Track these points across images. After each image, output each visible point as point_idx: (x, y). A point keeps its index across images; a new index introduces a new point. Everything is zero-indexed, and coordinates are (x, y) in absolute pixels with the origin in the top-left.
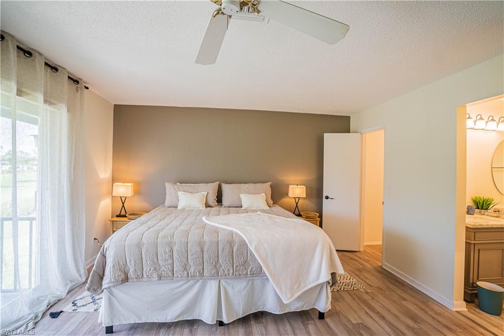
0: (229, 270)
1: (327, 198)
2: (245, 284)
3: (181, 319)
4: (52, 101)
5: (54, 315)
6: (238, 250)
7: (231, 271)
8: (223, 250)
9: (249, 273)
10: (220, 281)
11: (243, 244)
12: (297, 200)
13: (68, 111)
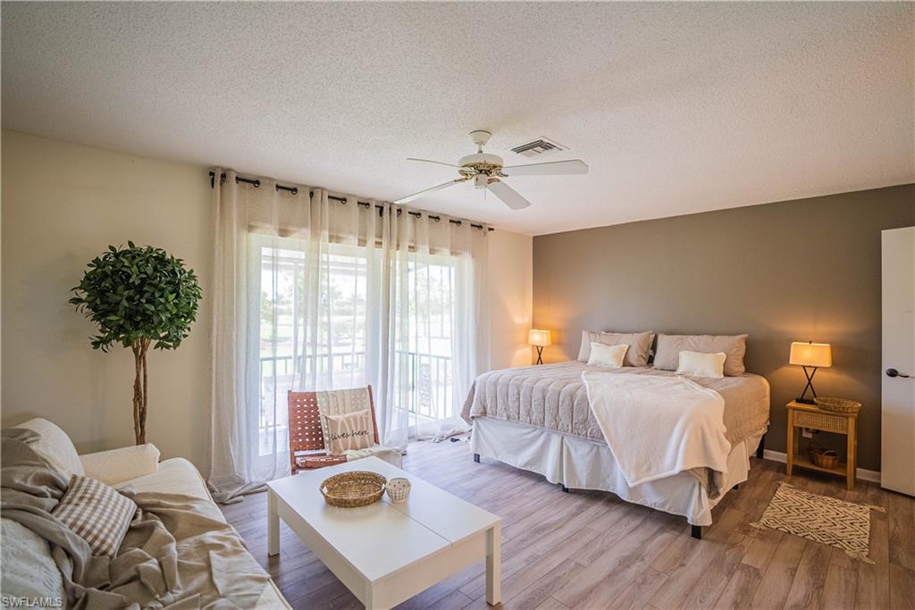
0: (568, 426)
1: (893, 373)
2: (589, 449)
3: (528, 469)
4: (458, 251)
5: (453, 440)
6: (577, 404)
7: (570, 428)
8: (563, 402)
9: (588, 434)
10: (563, 438)
11: (585, 399)
12: (810, 372)
13: (473, 257)
